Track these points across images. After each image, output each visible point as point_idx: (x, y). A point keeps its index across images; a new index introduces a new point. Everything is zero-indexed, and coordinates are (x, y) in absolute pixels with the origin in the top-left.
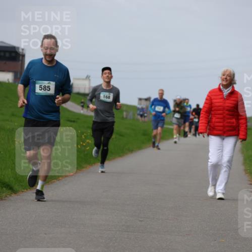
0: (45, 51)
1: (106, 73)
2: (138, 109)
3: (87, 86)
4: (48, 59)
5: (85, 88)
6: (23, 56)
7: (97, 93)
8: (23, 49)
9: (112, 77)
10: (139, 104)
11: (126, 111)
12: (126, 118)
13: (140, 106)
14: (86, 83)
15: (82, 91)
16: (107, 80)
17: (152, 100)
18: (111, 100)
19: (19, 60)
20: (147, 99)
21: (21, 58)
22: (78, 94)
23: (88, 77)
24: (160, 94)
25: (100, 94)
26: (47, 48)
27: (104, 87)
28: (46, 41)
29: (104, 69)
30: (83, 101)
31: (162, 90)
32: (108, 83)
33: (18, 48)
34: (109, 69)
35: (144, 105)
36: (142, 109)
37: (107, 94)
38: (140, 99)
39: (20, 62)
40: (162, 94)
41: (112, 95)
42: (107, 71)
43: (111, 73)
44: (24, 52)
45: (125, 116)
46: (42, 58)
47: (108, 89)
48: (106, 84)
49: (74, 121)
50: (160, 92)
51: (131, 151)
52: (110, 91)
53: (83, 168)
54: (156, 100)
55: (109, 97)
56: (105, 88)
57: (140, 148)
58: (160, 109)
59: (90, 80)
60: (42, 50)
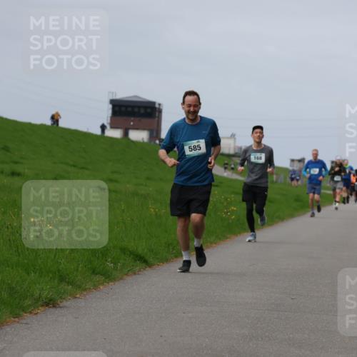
1: (257, 133)
3: (232, 146)
4: (191, 117)
5: (229, 149)
6: (160, 112)
7: (247, 155)
8: (160, 105)
9: (263, 136)
10: (291, 166)
11: (277, 174)
12: (276, 182)
13: (291, 168)
14: (231, 142)
16: (257, 140)
17: (306, 161)
18: (263, 160)
19: (155, 117)
20: (301, 161)
21: (157, 114)
23: (233, 136)
24: (313, 154)
25: (250, 156)
26: (190, 106)
27: (254, 147)
29: (255, 128)
30: (226, 162)
31: (316, 150)
32: (259, 143)
34: (261, 128)
35: (297, 166)
36: (294, 172)
37: (258, 155)
38: (293, 161)
39: (157, 119)
40: (316, 155)
41: (263, 156)
42: (258, 130)
43: (262, 133)
44: (161, 107)
45: (275, 179)
46: (184, 119)
47: (259, 149)
48: (256, 144)
50: (315, 152)
52: (261, 151)
53: (227, 238)
55: (261, 158)
56: (255, 149)
57: (292, 216)
58: (315, 171)
59: (235, 139)
60: (183, 108)
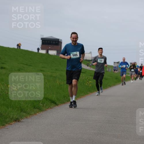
0: (72, 39)
1: (100, 51)
2: (114, 67)
3: (90, 57)
6: (61, 43)
8: (61, 40)
9: (103, 52)
10: (114, 65)
11: (108, 68)
13: (114, 66)
14: (90, 55)
15: (88, 59)
16: (100, 54)
18: (103, 62)
19: (59, 45)
20: (118, 63)
21: (60, 44)
22: (86, 60)
23: (91, 53)
24: (123, 59)
25: (98, 60)
26: (73, 38)
27: (99, 56)
28: (73, 35)
31: (124, 58)
32: (101, 55)
33: (59, 39)
34: (102, 49)
35: (116, 65)
37: (101, 59)
38: (115, 63)
40: (124, 60)
41: (103, 60)
43: (102, 51)
44: (62, 41)
45: (107, 70)
46: (71, 43)
47: (101, 57)
48: (100, 55)
49: (84, 73)
50: (124, 59)
51: (110, 86)
52: (102, 58)
53: (88, 94)
54: (122, 63)
55: (102, 61)
57: (114, 85)
58: (124, 66)
59: (91, 54)
